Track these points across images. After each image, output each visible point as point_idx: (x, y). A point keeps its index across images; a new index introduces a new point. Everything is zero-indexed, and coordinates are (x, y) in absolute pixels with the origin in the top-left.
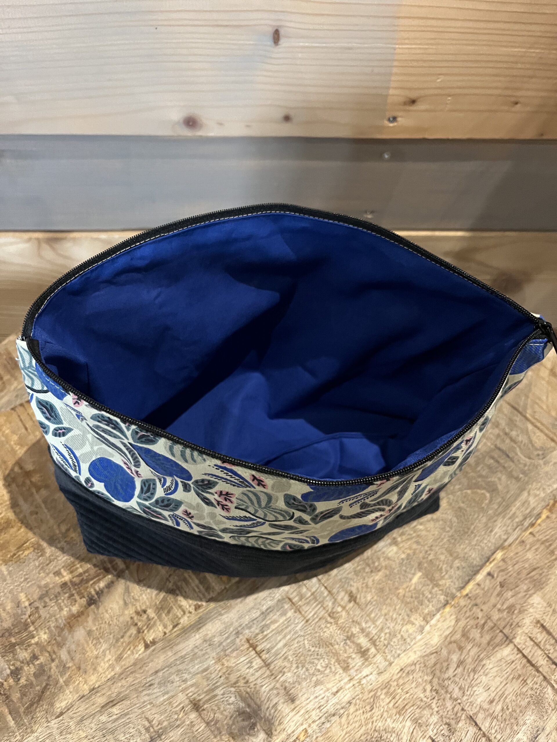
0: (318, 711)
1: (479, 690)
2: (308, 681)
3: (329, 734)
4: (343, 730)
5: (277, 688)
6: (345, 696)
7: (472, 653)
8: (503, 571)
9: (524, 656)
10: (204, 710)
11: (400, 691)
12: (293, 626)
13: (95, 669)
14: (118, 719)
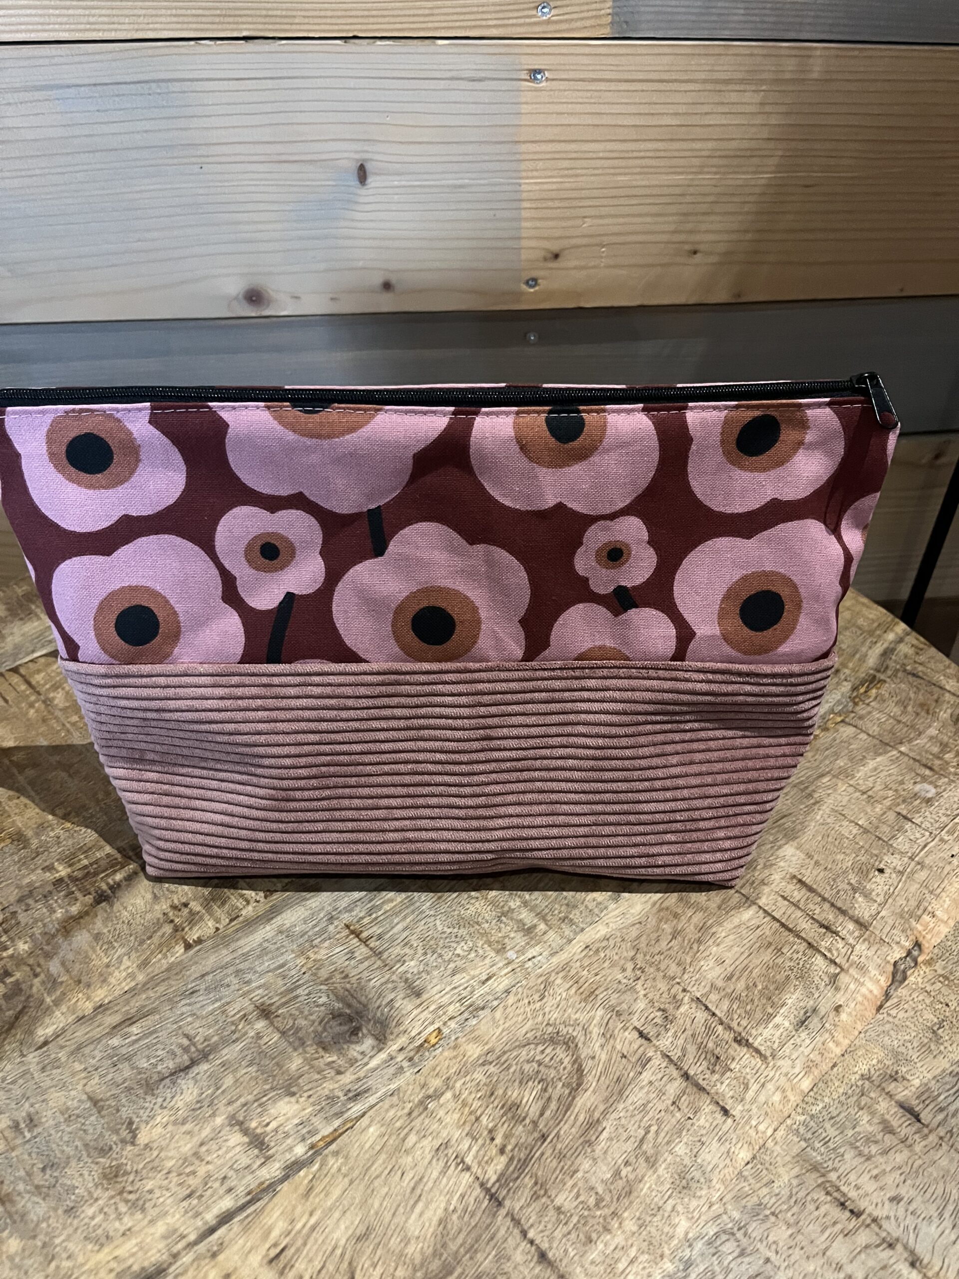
0: (457, 1004)
1: (707, 965)
2: (442, 969)
3: (476, 1033)
4: (497, 1027)
5: (393, 982)
6: (500, 984)
9: (774, 918)
10: (277, 1016)
11: (585, 972)
12: (418, 904)
13: (104, 981)
14: (139, 1039)
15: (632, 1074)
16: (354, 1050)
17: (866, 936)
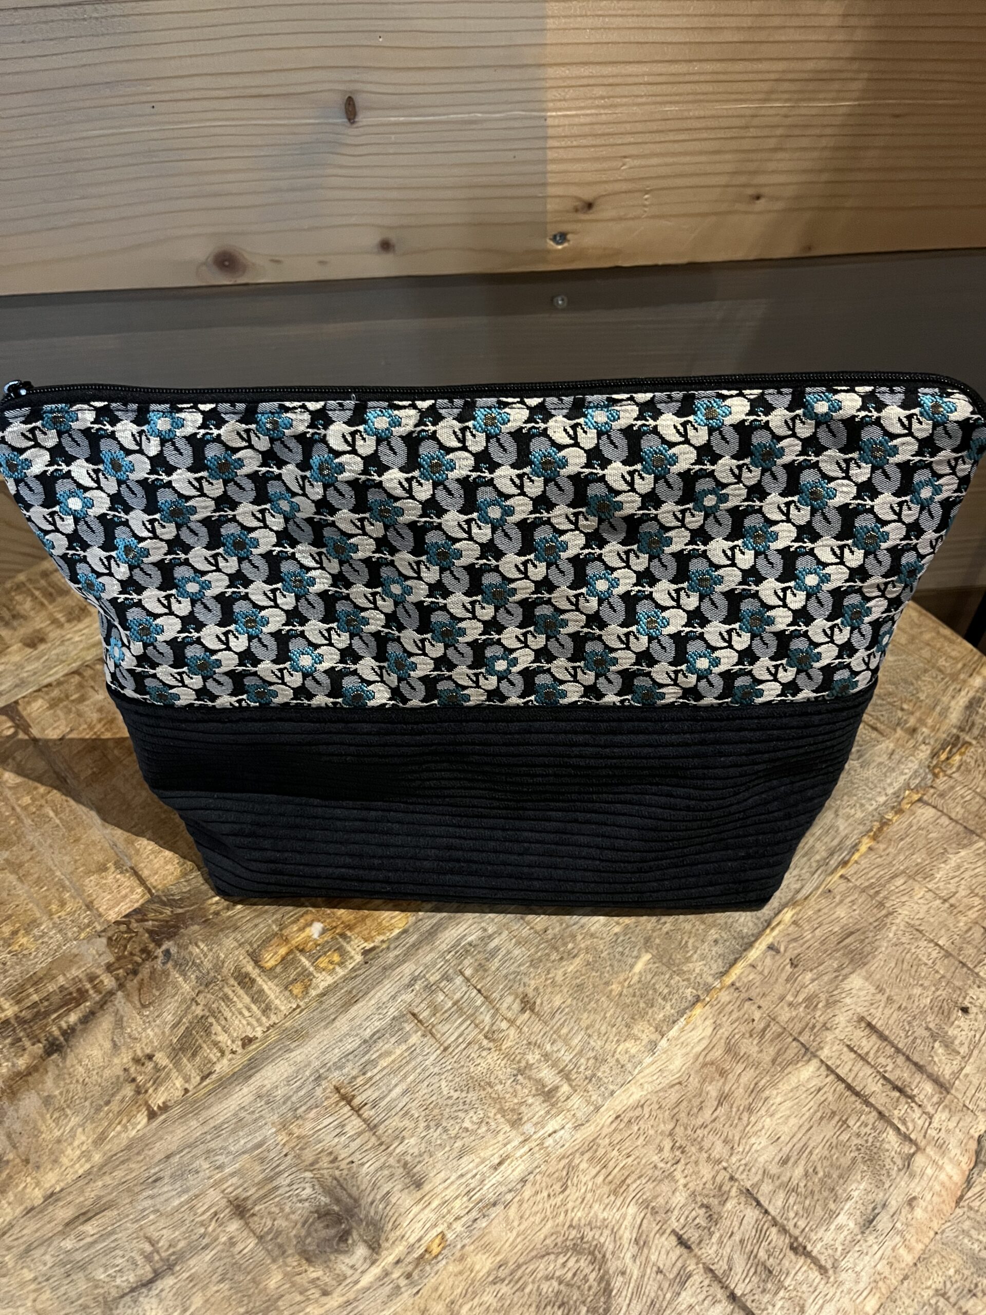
0: (465, 1199)
1: (759, 1142)
2: (447, 1149)
3: (485, 1239)
4: (511, 1230)
5: (390, 1166)
6: (514, 1171)
7: (744, 1079)
8: (795, 940)
9: (839, 1078)
10: (253, 1215)
11: (615, 1152)
12: (420, 1058)
13: (55, 1161)
14: (95, 1242)
15: (668, 1296)
16: (343, 1263)
17: (946, 1102)
